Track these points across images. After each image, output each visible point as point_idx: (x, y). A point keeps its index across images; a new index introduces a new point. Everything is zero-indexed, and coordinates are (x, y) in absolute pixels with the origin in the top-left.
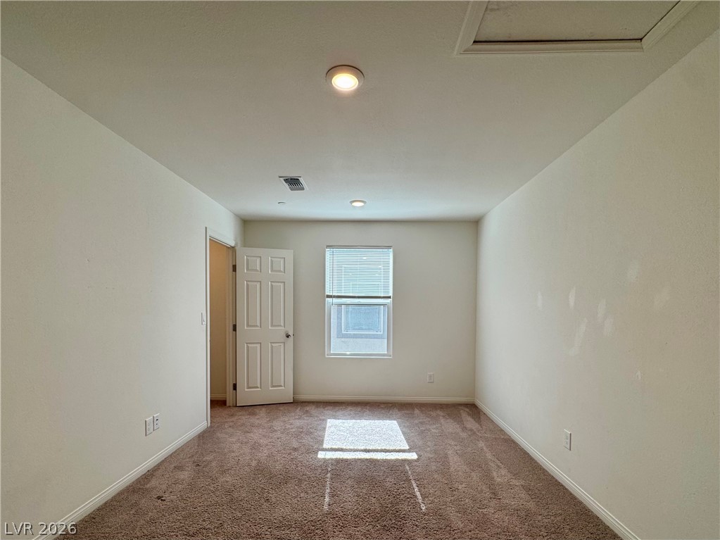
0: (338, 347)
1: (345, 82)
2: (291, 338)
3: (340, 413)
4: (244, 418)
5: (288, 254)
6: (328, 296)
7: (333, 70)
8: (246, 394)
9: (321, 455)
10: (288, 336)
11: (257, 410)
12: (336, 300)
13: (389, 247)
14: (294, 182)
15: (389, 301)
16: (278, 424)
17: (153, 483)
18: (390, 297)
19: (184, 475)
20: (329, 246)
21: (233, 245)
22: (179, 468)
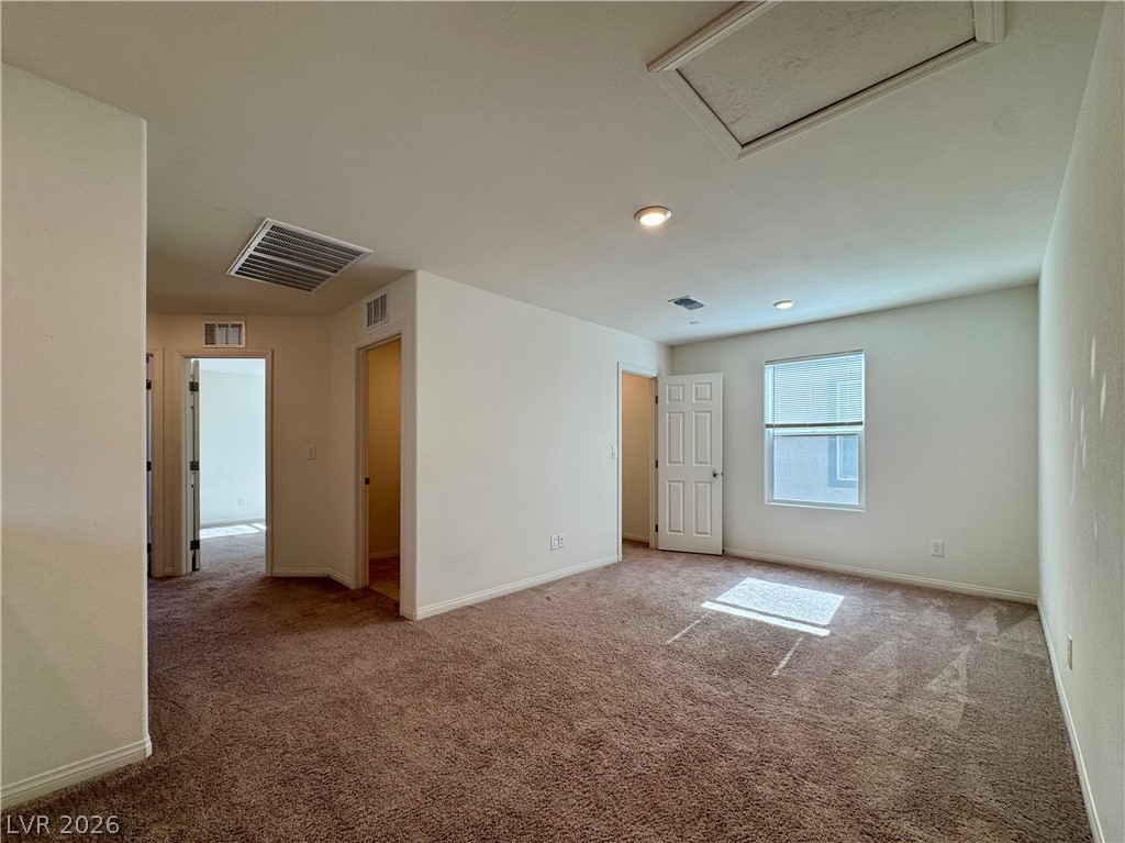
0: (783, 491)
1: (653, 220)
2: (720, 477)
3: (771, 575)
4: (657, 560)
5: (716, 379)
6: (769, 426)
7: (639, 213)
8: (666, 538)
9: (707, 605)
10: (715, 475)
11: (675, 556)
12: (779, 431)
13: (860, 351)
14: (686, 302)
15: (860, 429)
16: (685, 572)
17: (551, 589)
18: (861, 423)
19: (574, 590)
20: (768, 362)
21: (655, 375)
22: (574, 584)
